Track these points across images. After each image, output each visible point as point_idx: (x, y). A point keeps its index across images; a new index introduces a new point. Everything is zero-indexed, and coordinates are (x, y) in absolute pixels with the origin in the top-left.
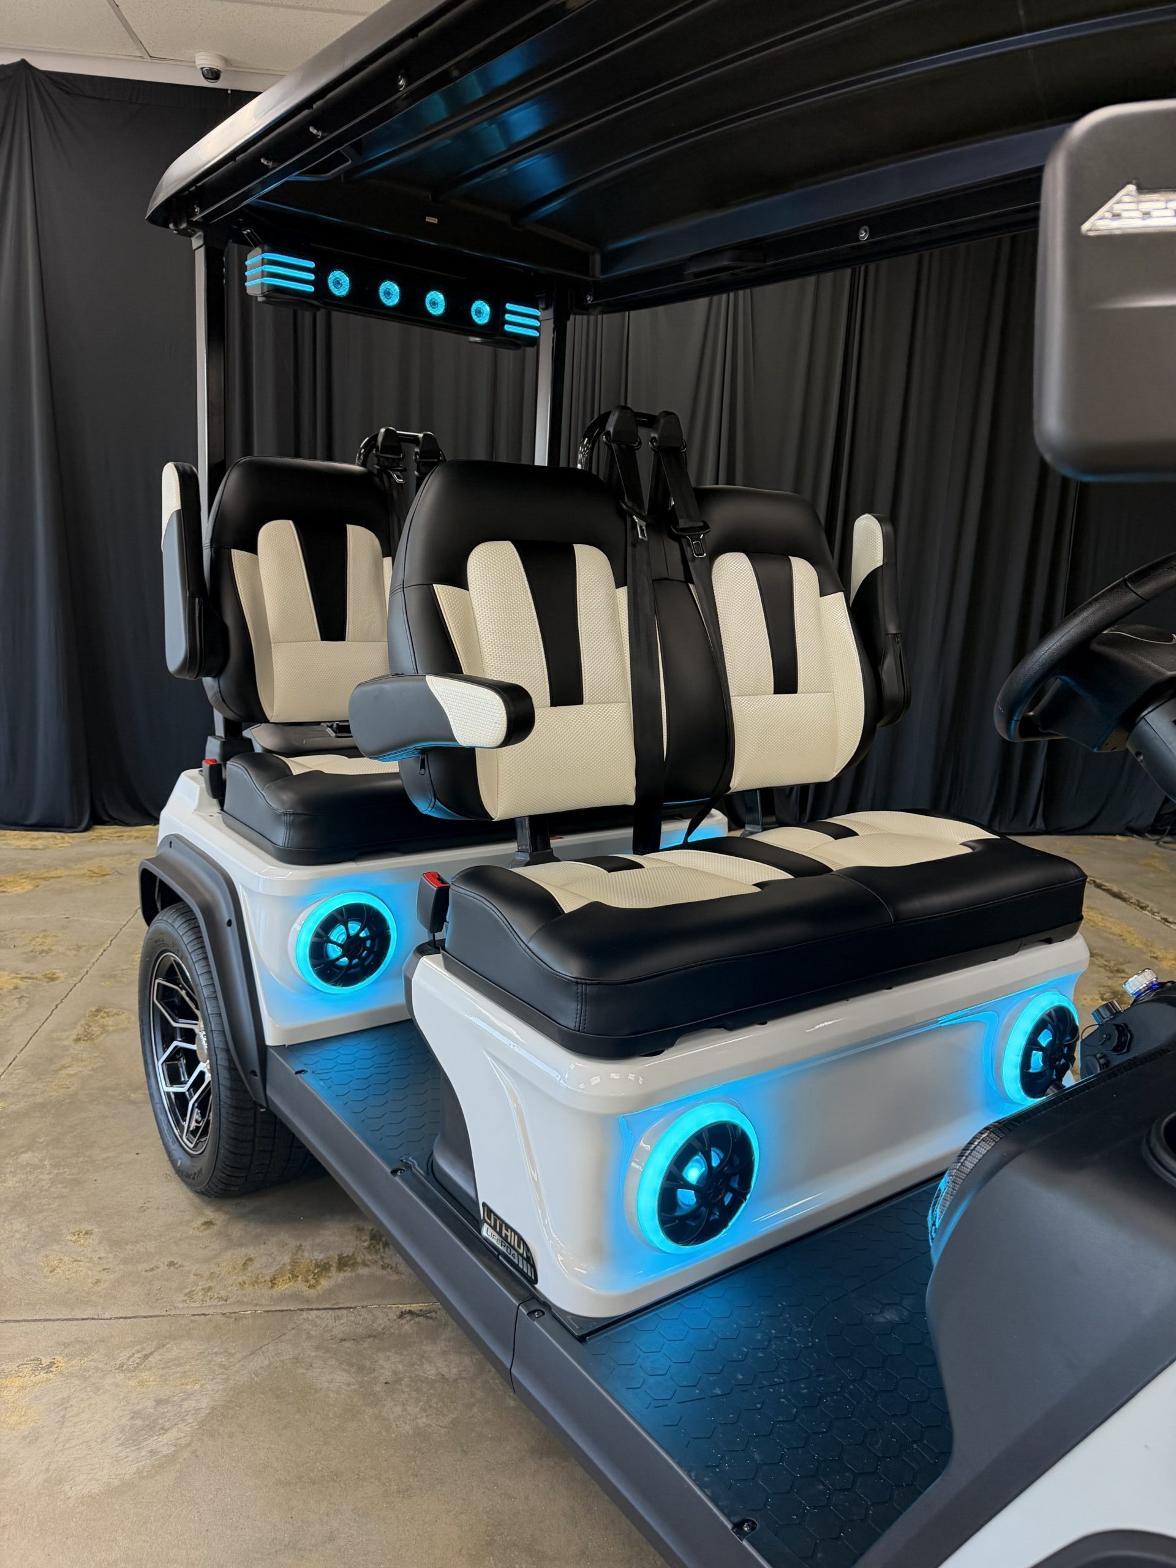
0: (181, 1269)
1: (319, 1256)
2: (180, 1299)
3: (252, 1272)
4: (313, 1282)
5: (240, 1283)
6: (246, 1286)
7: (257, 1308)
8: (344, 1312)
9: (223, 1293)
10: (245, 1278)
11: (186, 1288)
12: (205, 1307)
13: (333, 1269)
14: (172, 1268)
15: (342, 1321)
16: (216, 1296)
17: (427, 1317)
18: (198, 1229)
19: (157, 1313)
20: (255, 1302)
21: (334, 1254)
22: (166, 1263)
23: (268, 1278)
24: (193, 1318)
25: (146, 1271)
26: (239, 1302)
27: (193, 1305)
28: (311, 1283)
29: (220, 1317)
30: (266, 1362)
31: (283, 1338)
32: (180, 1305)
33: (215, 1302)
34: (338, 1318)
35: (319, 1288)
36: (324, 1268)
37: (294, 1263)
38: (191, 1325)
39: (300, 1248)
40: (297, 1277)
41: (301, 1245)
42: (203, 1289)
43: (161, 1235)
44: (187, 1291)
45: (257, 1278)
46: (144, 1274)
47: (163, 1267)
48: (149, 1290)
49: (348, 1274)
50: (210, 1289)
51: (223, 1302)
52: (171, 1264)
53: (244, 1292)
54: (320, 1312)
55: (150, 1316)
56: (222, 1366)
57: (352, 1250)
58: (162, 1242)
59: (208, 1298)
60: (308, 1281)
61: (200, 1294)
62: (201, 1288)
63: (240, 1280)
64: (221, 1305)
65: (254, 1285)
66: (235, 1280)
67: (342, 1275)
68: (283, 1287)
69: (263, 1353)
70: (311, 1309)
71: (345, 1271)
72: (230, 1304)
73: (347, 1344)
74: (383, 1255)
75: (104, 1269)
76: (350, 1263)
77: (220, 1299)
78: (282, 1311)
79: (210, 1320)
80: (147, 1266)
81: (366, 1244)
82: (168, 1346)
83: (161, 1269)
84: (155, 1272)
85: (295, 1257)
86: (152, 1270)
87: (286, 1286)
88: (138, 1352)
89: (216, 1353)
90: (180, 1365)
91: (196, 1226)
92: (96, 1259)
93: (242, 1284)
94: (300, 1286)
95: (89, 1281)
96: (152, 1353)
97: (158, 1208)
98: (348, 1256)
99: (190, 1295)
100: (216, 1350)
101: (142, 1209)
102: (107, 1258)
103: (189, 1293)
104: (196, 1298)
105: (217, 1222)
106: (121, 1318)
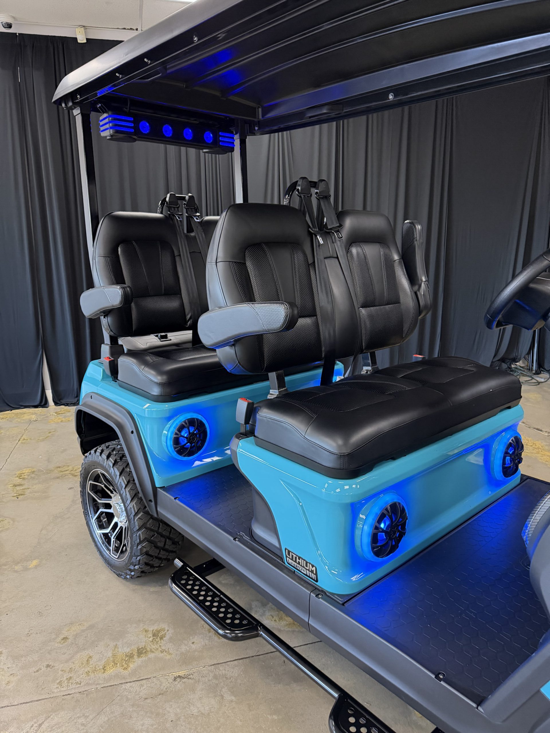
0: (54, 668)
1: (127, 650)
2: (55, 687)
3: (92, 664)
4: (125, 666)
5: (86, 672)
6: (90, 673)
7: (98, 686)
8: (144, 681)
9: (78, 680)
10: (89, 669)
11: (57, 679)
12: (70, 689)
13: (135, 657)
14: (49, 669)
15: (144, 688)
16: (74, 682)
17: (188, 678)
18: (60, 642)
19: (44, 697)
20: (96, 683)
21: (135, 648)
22: (45, 666)
23: (101, 667)
24: (63, 697)
25: (35, 672)
26: (88, 684)
27: (62, 689)
28: (125, 667)
29: (78, 695)
30: (106, 719)
31: (114, 702)
32: (56, 691)
33: (74, 686)
34: (142, 685)
35: (129, 669)
36: (131, 656)
37: (114, 655)
38: (63, 702)
39: (116, 646)
40: (117, 664)
41: (116, 645)
42: (67, 679)
43: (40, 649)
44: (58, 681)
45: (95, 668)
46: (33, 674)
47: (44, 669)
48: (37, 684)
49: (144, 658)
50: (71, 678)
51: (79, 685)
52: (48, 666)
53: (89, 677)
54: (132, 684)
55: (40, 700)
56: (83, 725)
57: (144, 644)
58: (41, 653)
59: (70, 684)
60: (123, 666)
61: (66, 682)
62: (66, 678)
63: (86, 670)
64: (78, 687)
65: (94, 673)
66: (84, 671)
67: (140, 659)
68: (111, 671)
69: (104, 713)
70: (127, 683)
71: (142, 657)
72: (83, 686)
73: (148, 701)
74: (160, 644)
75: (11, 675)
76: (144, 652)
77: (77, 683)
78: (111, 686)
79: (73, 698)
80: (34, 669)
81: (151, 639)
82: (52, 717)
83: (43, 669)
84: (39, 672)
85: (114, 652)
86: (38, 671)
87: (112, 671)
88: (35, 723)
89: (79, 717)
90: (60, 727)
91: (59, 641)
92: (6, 669)
93: (88, 673)
94: (119, 669)
95: (4, 683)
96: (43, 722)
97: (37, 633)
98: (142, 648)
99: (60, 683)
100: (78, 715)
101: (28, 635)
102: (12, 667)
103: (60, 682)
104: (63, 685)
105: (70, 637)
106: (24, 703)
